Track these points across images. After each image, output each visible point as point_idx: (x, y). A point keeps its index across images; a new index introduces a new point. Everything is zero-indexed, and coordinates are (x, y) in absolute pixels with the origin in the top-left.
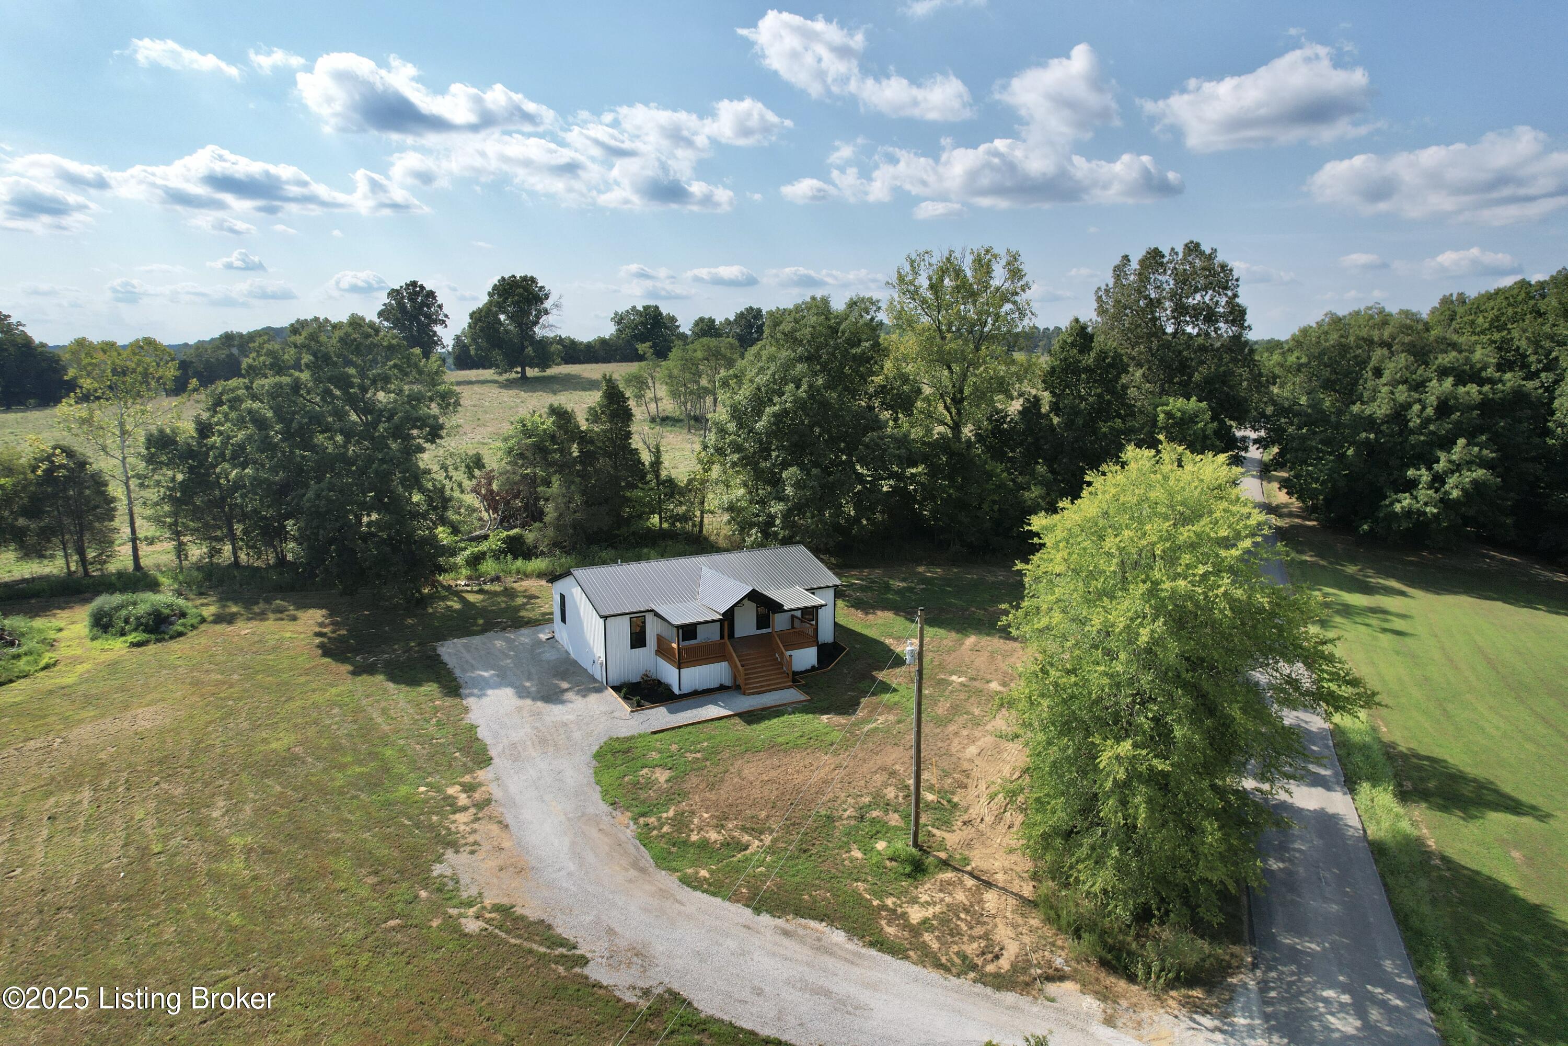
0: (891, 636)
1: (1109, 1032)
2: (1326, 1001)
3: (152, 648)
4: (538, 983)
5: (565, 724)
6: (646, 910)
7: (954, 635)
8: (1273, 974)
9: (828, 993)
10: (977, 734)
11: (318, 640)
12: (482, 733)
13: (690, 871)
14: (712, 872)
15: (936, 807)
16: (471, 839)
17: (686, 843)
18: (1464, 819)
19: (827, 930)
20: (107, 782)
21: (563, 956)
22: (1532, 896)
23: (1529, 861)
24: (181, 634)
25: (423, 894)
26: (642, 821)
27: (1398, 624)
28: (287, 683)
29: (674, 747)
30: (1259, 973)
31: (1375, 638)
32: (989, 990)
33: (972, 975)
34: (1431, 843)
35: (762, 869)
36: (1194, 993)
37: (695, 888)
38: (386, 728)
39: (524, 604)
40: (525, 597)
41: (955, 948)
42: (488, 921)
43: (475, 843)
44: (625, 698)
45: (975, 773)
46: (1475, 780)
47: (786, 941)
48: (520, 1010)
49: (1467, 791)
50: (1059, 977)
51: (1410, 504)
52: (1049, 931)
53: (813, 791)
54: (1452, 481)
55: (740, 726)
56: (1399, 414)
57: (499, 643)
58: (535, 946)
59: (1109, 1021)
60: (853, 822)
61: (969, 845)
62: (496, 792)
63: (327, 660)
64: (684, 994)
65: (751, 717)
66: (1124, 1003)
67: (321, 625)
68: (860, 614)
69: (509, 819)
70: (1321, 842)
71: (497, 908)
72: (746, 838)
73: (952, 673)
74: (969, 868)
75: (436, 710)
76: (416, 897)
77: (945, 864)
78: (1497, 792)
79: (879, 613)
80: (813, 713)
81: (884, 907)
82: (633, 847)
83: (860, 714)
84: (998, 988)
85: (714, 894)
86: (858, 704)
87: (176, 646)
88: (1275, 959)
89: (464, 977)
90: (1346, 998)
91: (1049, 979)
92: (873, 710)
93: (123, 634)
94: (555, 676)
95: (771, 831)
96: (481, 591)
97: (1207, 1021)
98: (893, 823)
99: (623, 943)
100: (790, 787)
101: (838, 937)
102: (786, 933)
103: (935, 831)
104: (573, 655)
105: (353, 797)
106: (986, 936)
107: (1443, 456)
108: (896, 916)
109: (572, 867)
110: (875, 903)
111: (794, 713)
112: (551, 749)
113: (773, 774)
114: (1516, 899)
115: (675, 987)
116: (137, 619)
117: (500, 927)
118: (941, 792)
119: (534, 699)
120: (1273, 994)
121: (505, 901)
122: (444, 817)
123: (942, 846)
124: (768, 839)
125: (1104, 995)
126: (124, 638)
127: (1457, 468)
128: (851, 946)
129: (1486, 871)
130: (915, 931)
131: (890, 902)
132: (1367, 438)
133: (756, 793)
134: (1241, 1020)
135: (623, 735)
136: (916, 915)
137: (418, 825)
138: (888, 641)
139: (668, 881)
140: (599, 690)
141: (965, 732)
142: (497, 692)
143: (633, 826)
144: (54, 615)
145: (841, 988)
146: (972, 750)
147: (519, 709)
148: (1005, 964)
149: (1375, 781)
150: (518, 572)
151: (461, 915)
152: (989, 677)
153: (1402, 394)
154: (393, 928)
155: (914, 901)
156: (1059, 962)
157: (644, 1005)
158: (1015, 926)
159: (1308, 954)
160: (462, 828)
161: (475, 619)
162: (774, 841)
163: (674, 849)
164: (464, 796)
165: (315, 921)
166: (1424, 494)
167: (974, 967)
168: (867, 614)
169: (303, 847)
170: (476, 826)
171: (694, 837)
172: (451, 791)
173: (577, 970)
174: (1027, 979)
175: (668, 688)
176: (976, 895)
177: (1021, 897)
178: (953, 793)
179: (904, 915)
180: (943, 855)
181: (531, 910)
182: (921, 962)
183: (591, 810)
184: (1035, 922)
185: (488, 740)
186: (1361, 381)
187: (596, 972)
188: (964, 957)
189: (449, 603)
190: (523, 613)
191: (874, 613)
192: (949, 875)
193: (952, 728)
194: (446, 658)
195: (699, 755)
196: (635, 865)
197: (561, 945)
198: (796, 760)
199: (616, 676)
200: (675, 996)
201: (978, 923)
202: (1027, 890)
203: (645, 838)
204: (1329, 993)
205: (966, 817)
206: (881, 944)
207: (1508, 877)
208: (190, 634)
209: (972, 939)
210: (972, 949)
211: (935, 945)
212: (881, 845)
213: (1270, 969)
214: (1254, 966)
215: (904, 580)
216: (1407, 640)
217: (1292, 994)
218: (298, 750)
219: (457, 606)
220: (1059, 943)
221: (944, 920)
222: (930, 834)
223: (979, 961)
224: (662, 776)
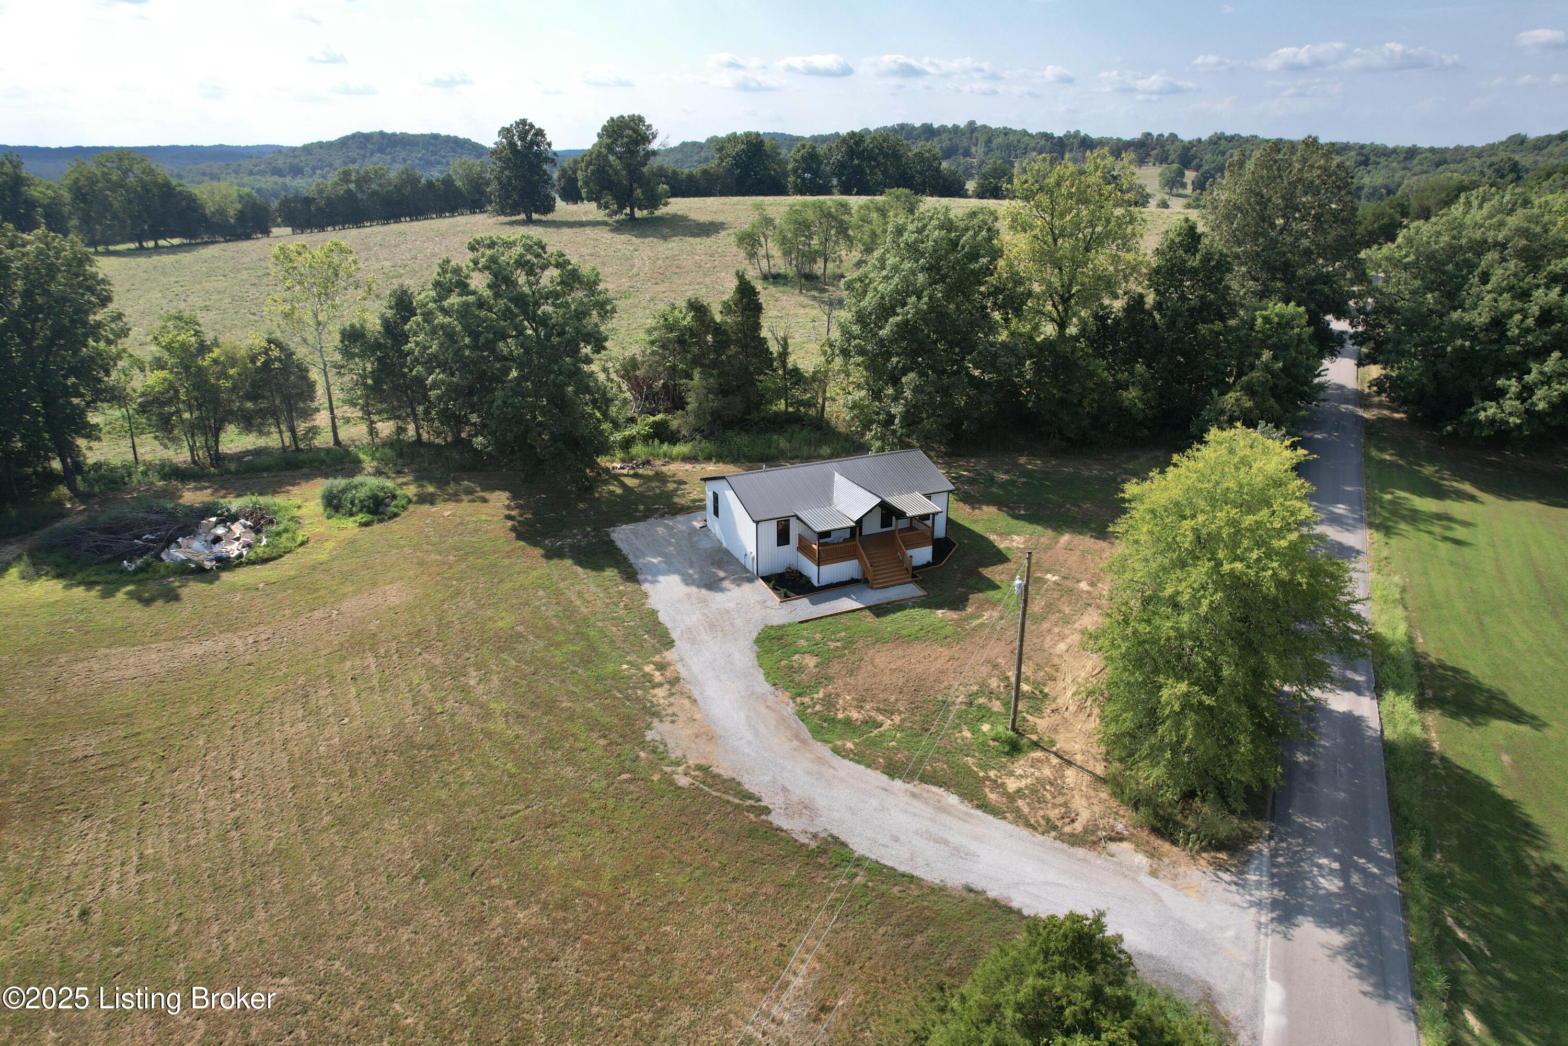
0: (995, 532)
1: (1153, 881)
2: (1320, 867)
3: (376, 527)
4: (737, 826)
5: (728, 612)
6: (809, 773)
7: (1050, 533)
8: (1284, 845)
9: (946, 843)
10: (1066, 632)
11: (510, 523)
12: (663, 617)
13: (839, 743)
14: (855, 744)
15: (1031, 697)
16: (670, 711)
17: (833, 720)
18: (1469, 725)
19: (945, 794)
20: (383, 651)
21: (752, 806)
22: (1508, 793)
23: (1516, 765)
24: (396, 515)
25: (643, 754)
26: (798, 700)
27: (1460, 532)
28: (495, 565)
29: (818, 636)
30: (1272, 843)
31: (1435, 547)
32: (1065, 846)
33: (1053, 834)
34: (1436, 745)
35: (893, 743)
36: (1220, 855)
37: (844, 757)
38: (585, 610)
39: (676, 490)
40: (675, 482)
41: (1041, 813)
42: (694, 778)
43: (674, 714)
44: (774, 589)
45: (1064, 667)
46: (1489, 691)
47: (915, 802)
48: (727, 845)
49: (1479, 700)
50: (1119, 838)
51: (1495, 414)
52: (1114, 803)
53: (931, 679)
54: (1539, 393)
55: (869, 617)
56: (1498, 323)
57: (661, 530)
58: (731, 798)
59: (1154, 873)
60: (964, 707)
61: (1055, 730)
62: (683, 673)
63: (522, 543)
64: (843, 838)
65: (879, 610)
66: (1166, 860)
67: (508, 507)
68: (967, 508)
69: (696, 695)
70: (1343, 740)
71: (699, 768)
72: (880, 718)
73: (1048, 571)
74: (1054, 749)
75: (621, 594)
76: (638, 757)
77: (1036, 745)
78: (1506, 702)
79: (985, 508)
80: (930, 608)
81: (987, 778)
82: (795, 721)
83: (969, 610)
84: (1073, 844)
85: (858, 762)
86: (967, 600)
87: (393, 525)
88: (1287, 833)
89: (684, 819)
90: (1336, 865)
91: (1112, 839)
92: (981, 607)
93: (351, 515)
94: (713, 564)
95: (900, 713)
96: (636, 476)
97: (1226, 877)
98: (995, 709)
99: (795, 799)
100: (913, 675)
101: (953, 799)
102: (914, 795)
103: (1029, 717)
104: (725, 545)
105: (573, 672)
106: (1065, 805)
107: (1535, 368)
108: (997, 786)
109: (750, 737)
110: (981, 774)
111: (913, 607)
112: (720, 634)
113: (900, 663)
114: (1495, 795)
115: (835, 833)
116: (361, 501)
117: (704, 783)
118: (1036, 684)
119: (698, 587)
120: (1280, 859)
121: (703, 762)
122: (646, 691)
123: (1034, 730)
124: (897, 719)
125: (1152, 854)
126: (353, 519)
127: (1547, 380)
128: (963, 807)
129: (1475, 771)
130: (1011, 798)
131: (992, 774)
132: (1462, 346)
133: (886, 679)
134: (1252, 877)
135: (775, 624)
136: (1012, 785)
137: (628, 698)
138: (993, 537)
139: (823, 750)
140: (750, 580)
141: (1056, 630)
142: (667, 578)
143: (792, 705)
144: (288, 492)
145: (955, 839)
146: (1062, 647)
147: (689, 596)
148: (1078, 826)
149: (1399, 689)
150: (665, 456)
151: (673, 772)
152: (1079, 576)
153: (1505, 301)
154: (626, 781)
155: (1011, 774)
156: (1120, 827)
157: (813, 845)
158: (1088, 798)
159: (1314, 831)
160: (662, 701)
161: (636, 505)
162: (903, 721)
163: (825, 725)
164: (658, 674)
165: (569, 772)
166: (1510, 404)
167: (1055, 828)
168: (973, 508)
169: (546, 714)
170: (672, 700)
171: (840, 716)
172: (648, 669)
173: (764, 817)
174: (1094, 838)
175: (808, 581)
176: (1059, 770)
177: (1094, 774)
178: (1044, 685)
179: (1003, 785)
180: (1034, 738)
181: (724, 770)
182: (1015, 822)
183: (758, 690)
184: (1104, 795)
185: (668, 625)
186: (1466, 287)
187: (778, 819)
188: (1048, 820)
189: (611, 488)
190: (676, 500)
191: (980, 508)
192: (1038, 754)
193: (1046, 625)
194: (619, 544)
195: (838, 644)
196: (797, 737)
197: (750, 798)
198: (918, 651)
199: (765, 569)
200: (836, 839)
201: (1060, 794)
202: (1100, 770)
203: (802, 714)
204: (1324, 861)
205: (1054, 706)
206: (985, 807)
207: (1493, 777)
208: (403, 515)
209: (1055, 806)
210: (1054, 814)
211: (1026, 810)
212: (986, 727)
213: (1282, 840)
214: (1270, 838)
215: (1007, 472)
216: (1465, 550)
217: (1295, 859)
218: (520, 628)
219: (619, 491)
220: (1122, 812)
221: (1034, 791)
222: (1025, 720)
223: (1059, 824)
224: (811, 662)
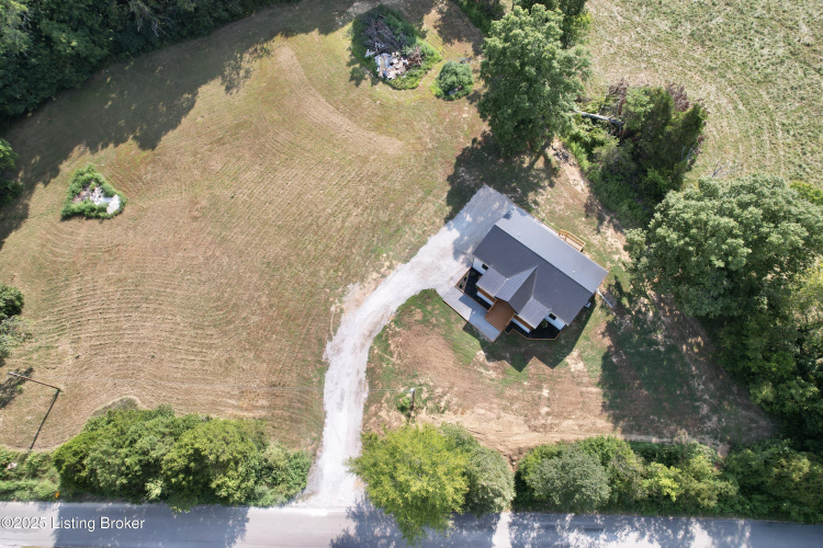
0: (581, 352)
4: (321, 335)
5: (440, 270)
6: (355, 345)
7: (597, 380)
10: (496, 411)
11: (470, 144)
12: (423, 248)
13: (376, 347)
14: (378, 353)
15: (438, 407)
16: (366, 285)
17: (387, 340)
21: (331, 334)
25: (340, 289)
26: (393, 323)
29: (437, 312)
32: (360, 438)
33: (364, 433)
35: (385, 366)
37: (369, 352)
38: (415, 218)
41: (373, 427)
42: (336, 311)
44: (465, 277)
47: (358, 383)
53: (428, 366)
55: (461, 327)
57: (497, 205)
58: (332, 327)
60: (418, 384)
61: (423, 421)
62: (390, 276)
63: (454, 161)
65: (469, 328)
71: (342, 309)
72: (396, 356)
73: (551, 389)
74: (410, 424)
75: (433, 223)
79: (607, 339)
80: (483, 347)
82: (380, 328)
85: (369, 358)
95: (402, 362)
99: (341, 346)
100: (428, 358)
103: (425, 410)
108: (380, 409)
109: (364, 317)
110: (383, 401)
111: (479, 341)
112: (422, 275)
113: (433, 350)
115: (331, 365)
117: (335, 315)
118: (448, 407)
119: (455, 248)
121: (345, 310)
122: (373, 270)
123: (418, 413)
126: (437, 89)
128: (362, 400)
130: (376, 414)
131: (385, 405)
133: (419, 349)
135: (438, 292)
136: (383, 413)
137: (367, 267)
139: (369, 343)
140: (468, 265)
141: (495, 406)
142: (456, 232)
143: (389, 322)
145: (346, 403)
147: (445, 248)
151: (336, 303)
152: (554, 406)
155: (388, 411)
157: (323, 360)
160: (370, 279)
162: (399, 364)
163: (383, 339)
164: (386, 268)
170: (373, 282)
171: (390, 342)
172: (387, 263)
173: (328, 340)
180: (413, 415)
181: (343, 317)
182: (364, 419)
183: (392, 307)
185: (420, 253)
187: (329, 345)
188: (370, 430)
189: (528, 159)
190: (532, 193)
191: (605, 336)
192: (404, 419)
193: (496, 400)
194: (474, 197)
195: (435, 322)
197: (335, 332)
198: (445, 354)
200: (328, 366)
205: (438, 417)
208: (455, 101)
211: (372, 421)
217: (386, 520)
222: (422, 408)
224: (418, 317)
